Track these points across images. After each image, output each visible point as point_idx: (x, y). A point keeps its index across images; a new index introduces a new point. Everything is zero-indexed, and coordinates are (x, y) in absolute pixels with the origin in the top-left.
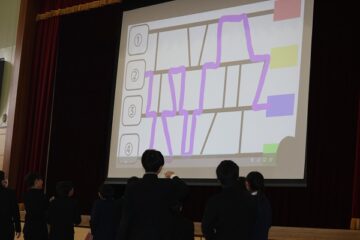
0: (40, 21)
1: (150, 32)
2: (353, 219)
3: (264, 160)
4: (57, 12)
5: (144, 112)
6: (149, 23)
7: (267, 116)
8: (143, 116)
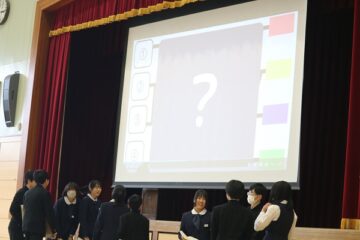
0: (53, 37)
1: (155, 46)
2: (343, 220)
3: (261, 164)
4: (69, 29)
5: (149, 120)
6: (153, 38)
7: (263, 123)
8: (148, 124)
